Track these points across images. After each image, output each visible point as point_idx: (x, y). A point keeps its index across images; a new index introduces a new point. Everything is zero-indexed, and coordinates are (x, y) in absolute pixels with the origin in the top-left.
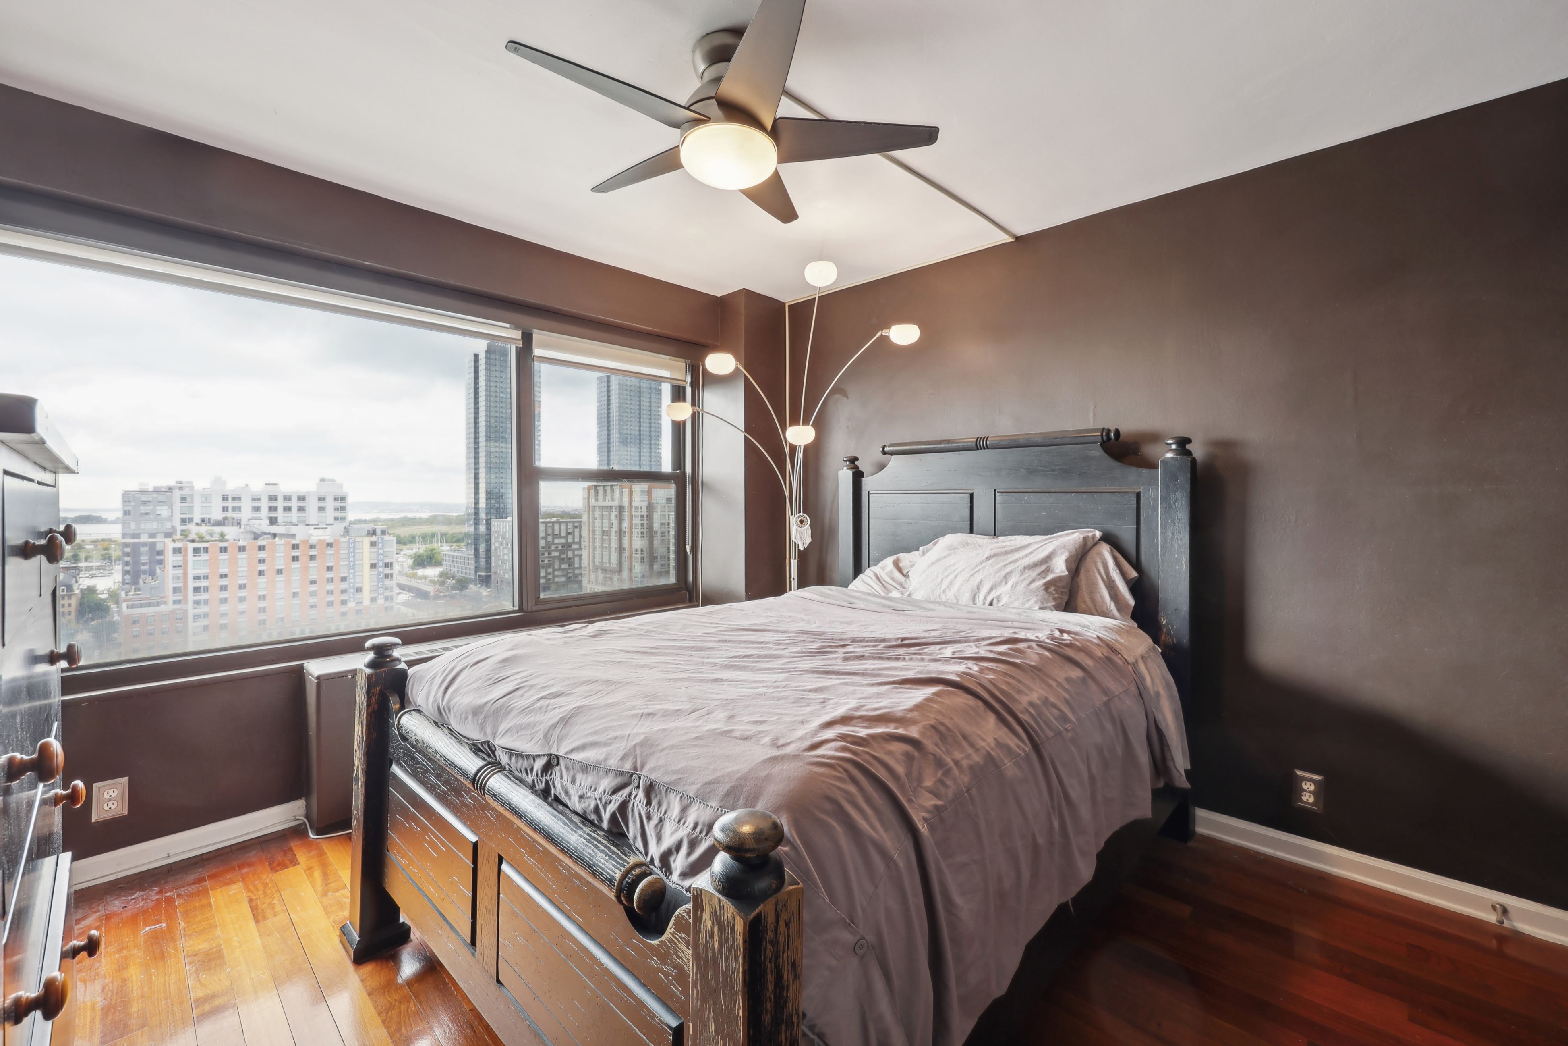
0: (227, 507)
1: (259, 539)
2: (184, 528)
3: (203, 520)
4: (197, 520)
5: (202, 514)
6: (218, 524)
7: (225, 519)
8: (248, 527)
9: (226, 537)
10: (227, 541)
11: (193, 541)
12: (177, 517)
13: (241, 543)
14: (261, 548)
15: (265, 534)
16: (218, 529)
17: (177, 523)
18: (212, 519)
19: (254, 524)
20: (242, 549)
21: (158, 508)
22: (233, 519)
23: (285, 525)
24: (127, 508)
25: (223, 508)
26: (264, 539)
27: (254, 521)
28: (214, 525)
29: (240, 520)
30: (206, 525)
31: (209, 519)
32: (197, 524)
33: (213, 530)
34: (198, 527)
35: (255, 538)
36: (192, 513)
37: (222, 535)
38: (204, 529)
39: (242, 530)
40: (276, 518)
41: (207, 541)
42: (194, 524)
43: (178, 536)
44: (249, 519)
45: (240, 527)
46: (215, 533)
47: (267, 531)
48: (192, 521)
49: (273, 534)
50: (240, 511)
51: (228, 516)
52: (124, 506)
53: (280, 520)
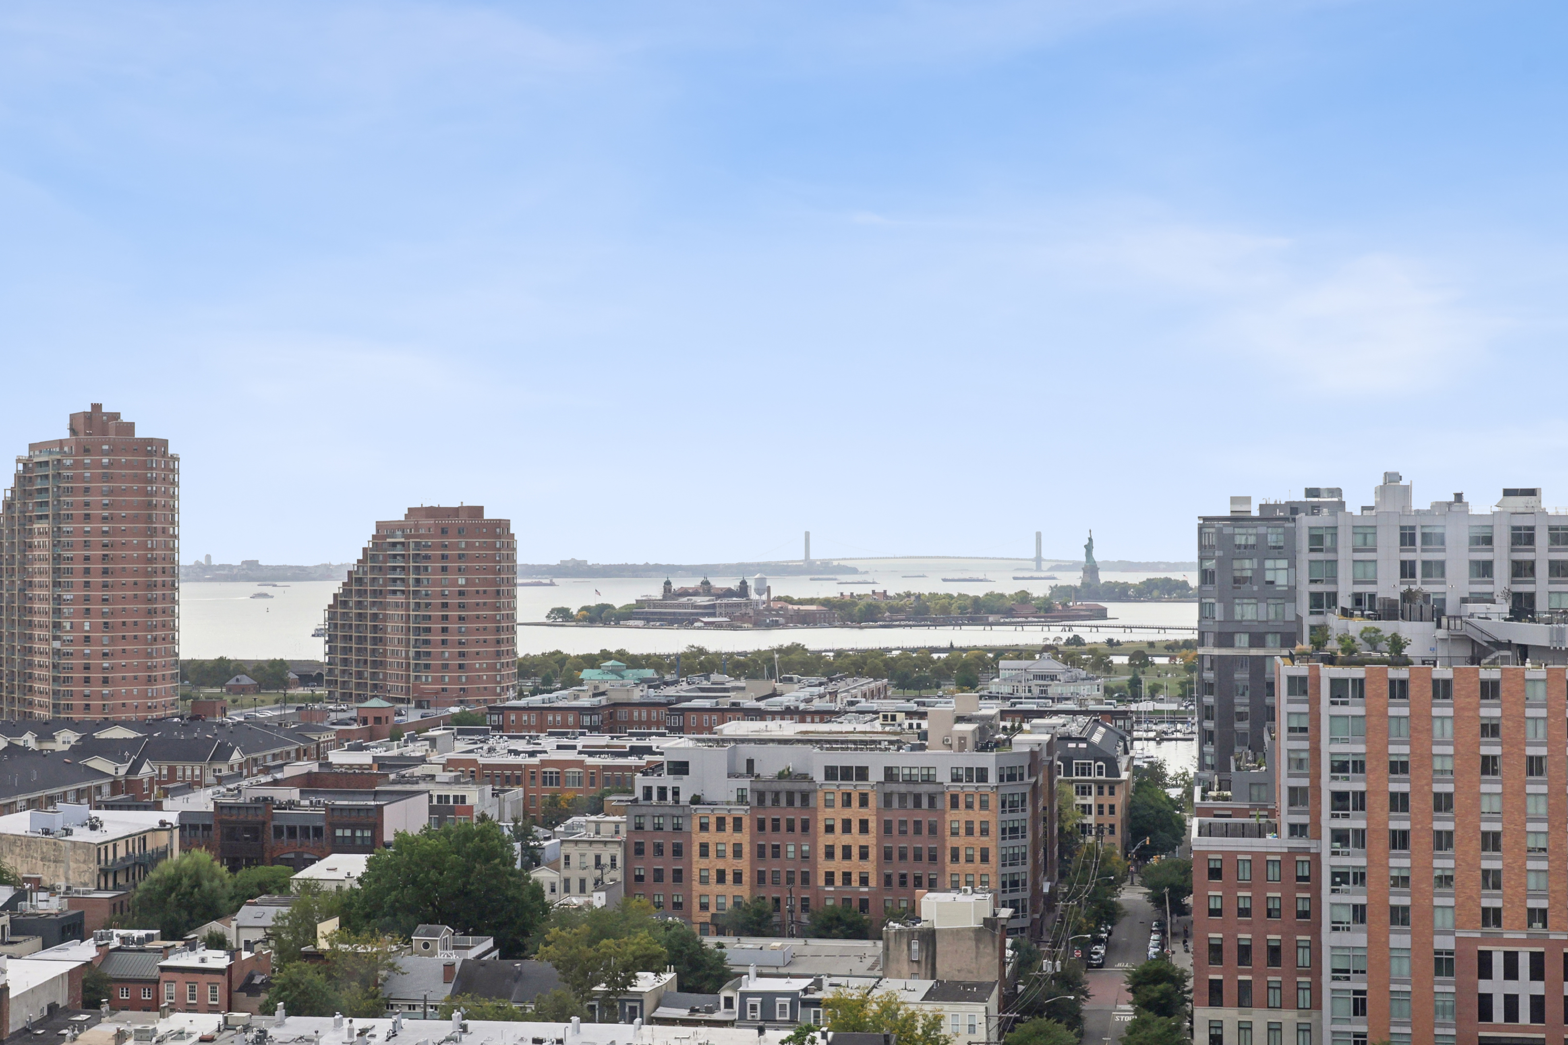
0: (1413, 563)
1: (1484, 661)
2: (1316, 620)
3: (1358, 599)
4: (1345, 601)
5: (1355, 582)
6: (1390, 611)
7: (1407, 596)
8: (1458, 622)
9: (1405, 652)
10: (1406, 662)
11: (1331, 660)
12: (1305, 589)
13: (1441, 672)
14: (1489, 690)
15: (1499, 645)
16: (1387, 627)
17: (1304, 605)
18: (1379, 596)
19: (1472, 615)
20: (1442, 689)
21: (1269, 564)
22: (1427, 597)
23: (1549, 622)
24: (1210, 565)
25: (1403, 563)
26: (1493, 663)
27: (1471, 607)
28: (1379, 618)
29: (1444, 600)
30: (1362, 615)
31: (1372, 596)
32: (1345, 613)
33: (1377, 631)
34: (1344, 621)
35: (1475, 660)
36: (1334, 580)
37: (1397, 644)
38: (1356, 626)
39: (1441, 633)
40: (1531, 597)
41: (1361, 663)
42: (1338, 611)
43: (1305, 645)
44: (1464, 601)
45: (1439, 626)
46: (1381, 639)
47: (1503, 638)
48: (1335, 603)
49: (1519, 646)
50: (1443, 574)
51: (1414, 588)
52: (1202, 559)
53: (1541, 605)
